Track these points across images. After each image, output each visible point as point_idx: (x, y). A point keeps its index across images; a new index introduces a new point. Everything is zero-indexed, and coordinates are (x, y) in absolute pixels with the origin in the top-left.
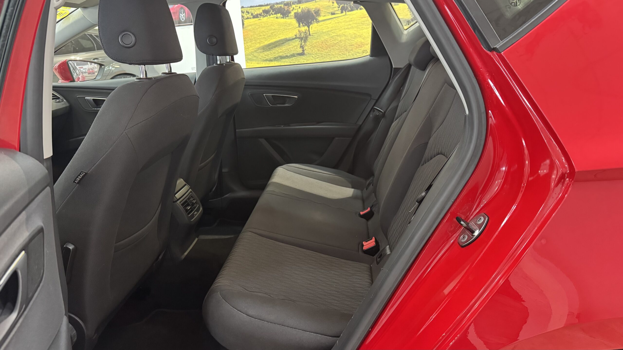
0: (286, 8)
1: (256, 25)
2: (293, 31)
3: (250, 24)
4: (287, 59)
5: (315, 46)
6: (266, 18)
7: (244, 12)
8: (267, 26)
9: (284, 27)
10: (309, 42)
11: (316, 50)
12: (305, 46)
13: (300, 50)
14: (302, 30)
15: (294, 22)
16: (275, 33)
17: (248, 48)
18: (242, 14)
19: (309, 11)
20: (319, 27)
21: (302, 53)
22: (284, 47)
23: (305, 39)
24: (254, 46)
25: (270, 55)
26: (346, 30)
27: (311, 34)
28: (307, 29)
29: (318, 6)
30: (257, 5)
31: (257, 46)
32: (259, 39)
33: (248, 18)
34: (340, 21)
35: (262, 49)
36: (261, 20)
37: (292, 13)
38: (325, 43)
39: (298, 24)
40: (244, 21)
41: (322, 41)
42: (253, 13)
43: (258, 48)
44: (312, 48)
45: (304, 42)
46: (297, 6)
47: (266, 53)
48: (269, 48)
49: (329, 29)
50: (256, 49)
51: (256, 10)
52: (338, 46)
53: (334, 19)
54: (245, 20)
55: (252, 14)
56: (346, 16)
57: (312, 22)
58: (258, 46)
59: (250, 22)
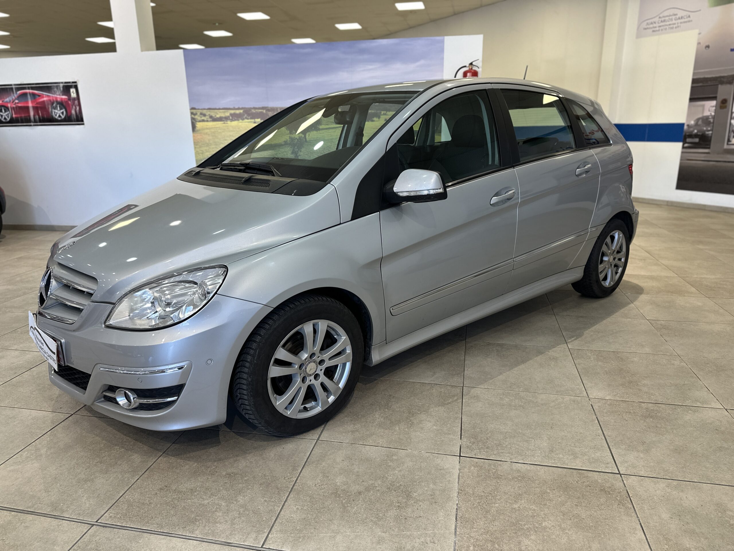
1: (218, 129)
2: (280, 137)
3: (208, 127)
6: (235, 123)
7: (196, 114)
10: (305, 148)
12: (299, 151)
13: (291, 155)
14: (294, 137)
17: (202, 153)
18: (193, 116)
20: (320, 134)
23: (298, 145)
27: (308, 141)
28: (302, 136)
30: (221, 107)
33: (203, 121)
36: (227, 124)
39: (289, 131)
40: (197, 124)
42: (214, 116)
44: (309, 154)
45: (297, 147)
51: (218, 113)
55: (211, 117)
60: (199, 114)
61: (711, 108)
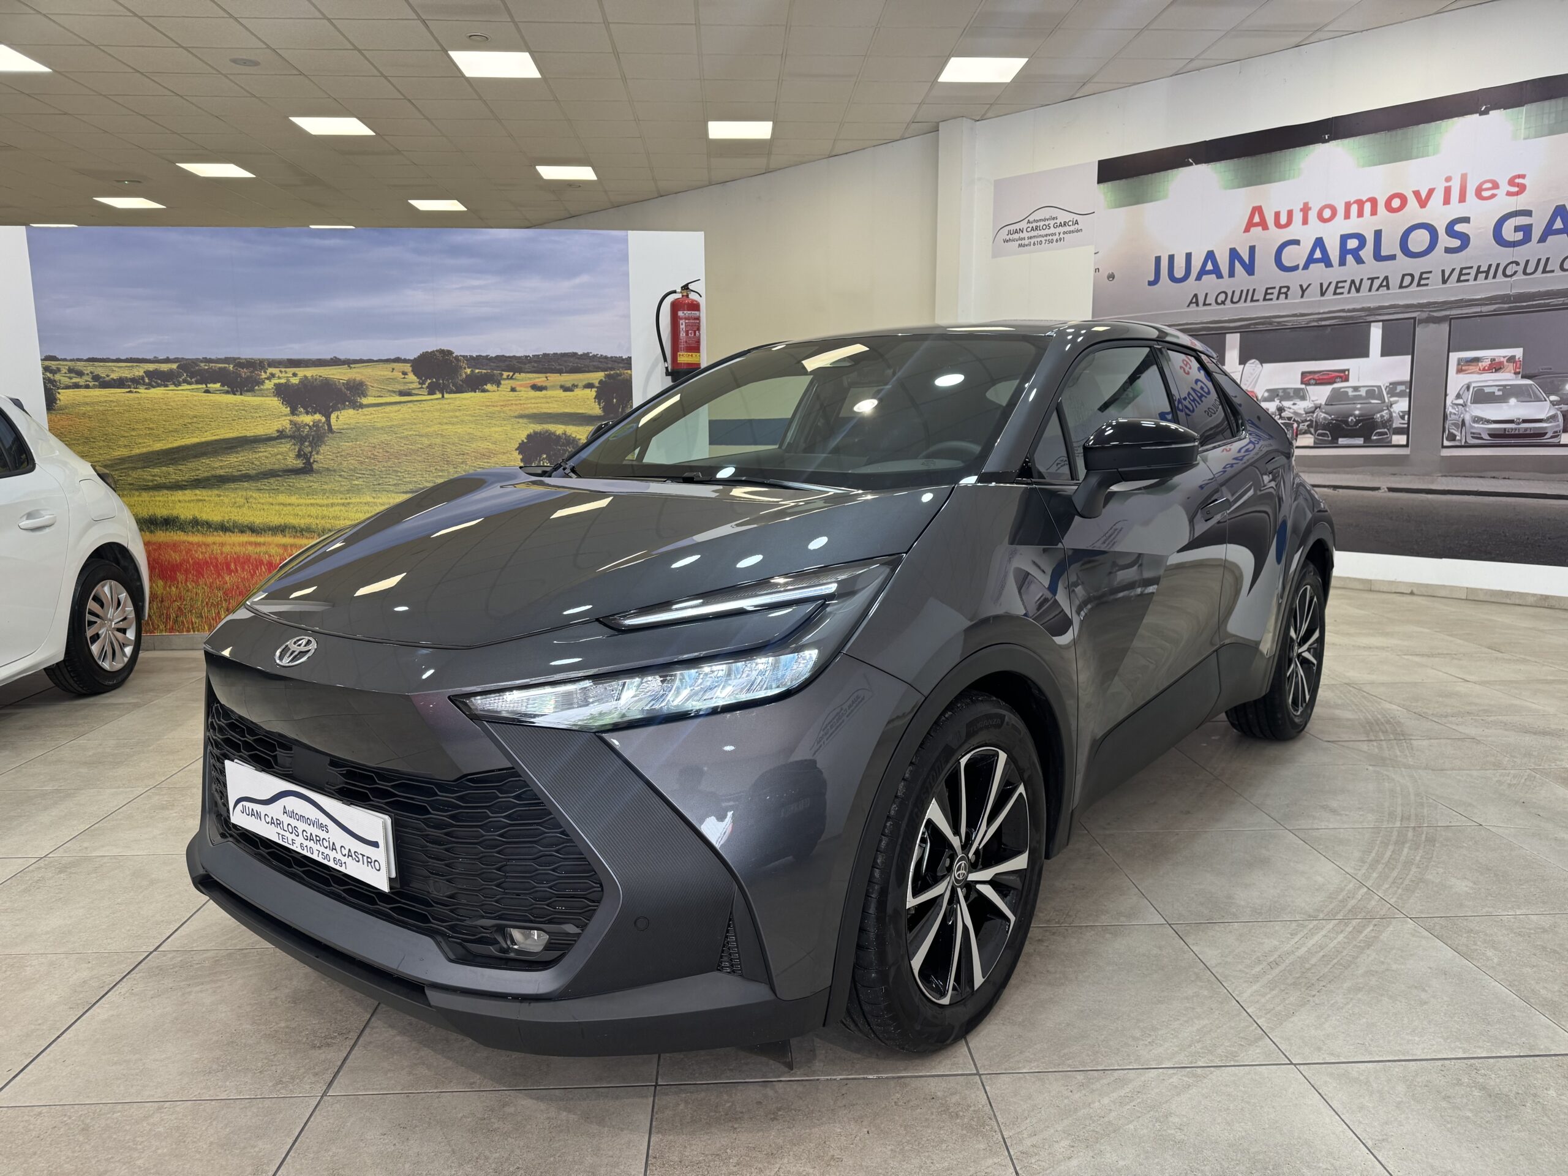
0: (245, 373)
1: (115, 404)
2: (270, 422)
3: (88, 400)
4: (246, 484)
5: (348, 454)
6: (157, 392)
7: (59, 370)
8: (164, 407)
9: (234, 413)
10: (328, 448)
11: (352, 462)
12: (314, 453)
13: (295, 462)
14: (302, 422)
15: (275, 403)
16: (200, 426)
18: (48, 374)
19: (327, 386)
20: (364, 417)
21: (305, 467)
22: (238, 455)
23: (313, 439)
24: (100, 454)
25: (175, 474)
26: (445, 427)
27: (334, 430)
28: (320, 421)
29: (358, 377)
30: (123, 358)
31: (116, 454)
32: (127, 437)
33: (76, 386)
34: (428, 408)
35: (138, 461)
36: (136, 392)
37: (269, 385)
38: (383, 449)
39: (289, 409)
40: (59, 393)
41: (373, 445)
42: (103, 375)
43: (119, 459)
44: (339, 458)
45: (309, 446)
46: (286, 372)
47: (156, 471)
48: (170, 460)
49: (395, 423)
50: (109, 460)
51: (114, 369)
52: (423, 456)
53: (410, 405)
54: (60, 391)
55: (96, 378)
56: (445, 401)
57: (339, 405)
58: (124, 452)
59: (85, 397)
60: (64, 370)
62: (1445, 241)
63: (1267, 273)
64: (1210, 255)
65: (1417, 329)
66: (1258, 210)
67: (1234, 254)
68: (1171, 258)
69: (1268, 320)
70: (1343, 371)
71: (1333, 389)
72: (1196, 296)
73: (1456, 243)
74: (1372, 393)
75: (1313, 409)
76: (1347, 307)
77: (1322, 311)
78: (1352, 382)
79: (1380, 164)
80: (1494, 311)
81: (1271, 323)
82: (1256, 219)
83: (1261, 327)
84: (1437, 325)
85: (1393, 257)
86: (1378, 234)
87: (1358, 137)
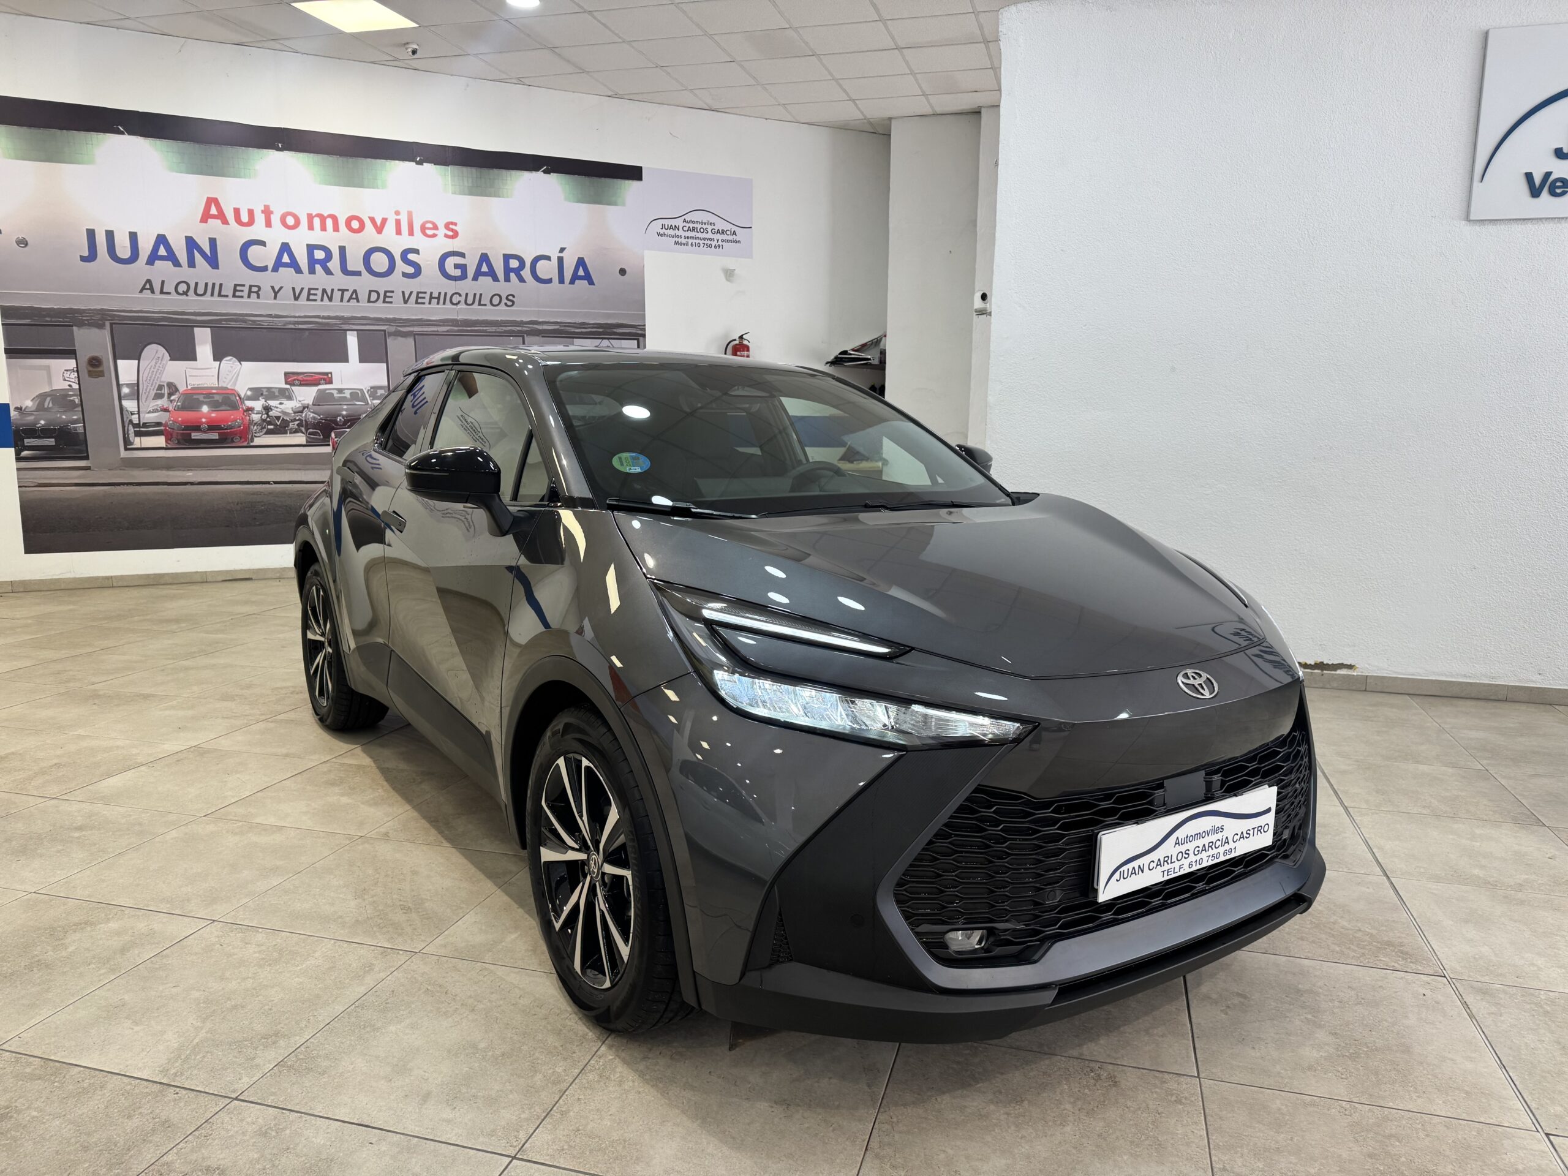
61: (67, 375)
62: (401, 267)
63: (231, 270)
64: (161, 240)
65: (388, 341)
66: (212, 201)
67: (191, 243)
68: (110, 235)
69: (241, 318)
70: (327, 374)
71: (319, 390)
72: (149, 281)
73: (410, 270)
74: (356, 395)
75: (301, 409)
76: (322, 314)
77: (297, 315)
78: (336, 384)
79: (335, 185)
80: (447, 331)
81: (245, 321)
82: (212, 210)
83: (233, 324)
84: (403, 339)
85: (358, 274)
86: (342, 250)
87: (312, 154)
